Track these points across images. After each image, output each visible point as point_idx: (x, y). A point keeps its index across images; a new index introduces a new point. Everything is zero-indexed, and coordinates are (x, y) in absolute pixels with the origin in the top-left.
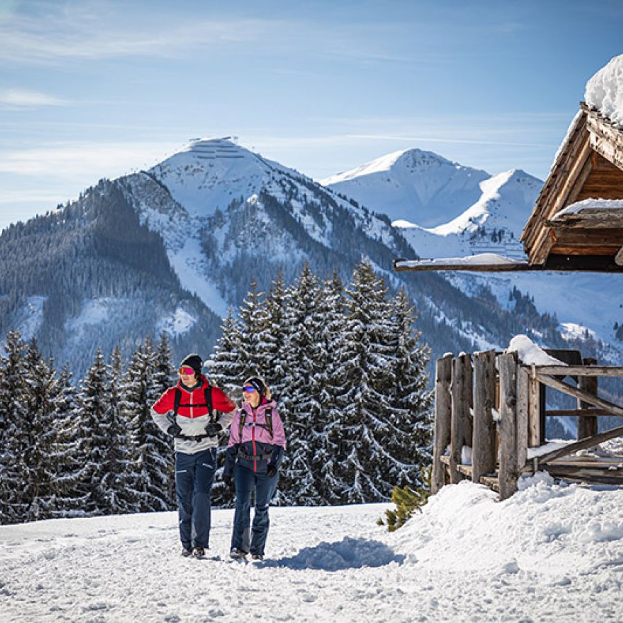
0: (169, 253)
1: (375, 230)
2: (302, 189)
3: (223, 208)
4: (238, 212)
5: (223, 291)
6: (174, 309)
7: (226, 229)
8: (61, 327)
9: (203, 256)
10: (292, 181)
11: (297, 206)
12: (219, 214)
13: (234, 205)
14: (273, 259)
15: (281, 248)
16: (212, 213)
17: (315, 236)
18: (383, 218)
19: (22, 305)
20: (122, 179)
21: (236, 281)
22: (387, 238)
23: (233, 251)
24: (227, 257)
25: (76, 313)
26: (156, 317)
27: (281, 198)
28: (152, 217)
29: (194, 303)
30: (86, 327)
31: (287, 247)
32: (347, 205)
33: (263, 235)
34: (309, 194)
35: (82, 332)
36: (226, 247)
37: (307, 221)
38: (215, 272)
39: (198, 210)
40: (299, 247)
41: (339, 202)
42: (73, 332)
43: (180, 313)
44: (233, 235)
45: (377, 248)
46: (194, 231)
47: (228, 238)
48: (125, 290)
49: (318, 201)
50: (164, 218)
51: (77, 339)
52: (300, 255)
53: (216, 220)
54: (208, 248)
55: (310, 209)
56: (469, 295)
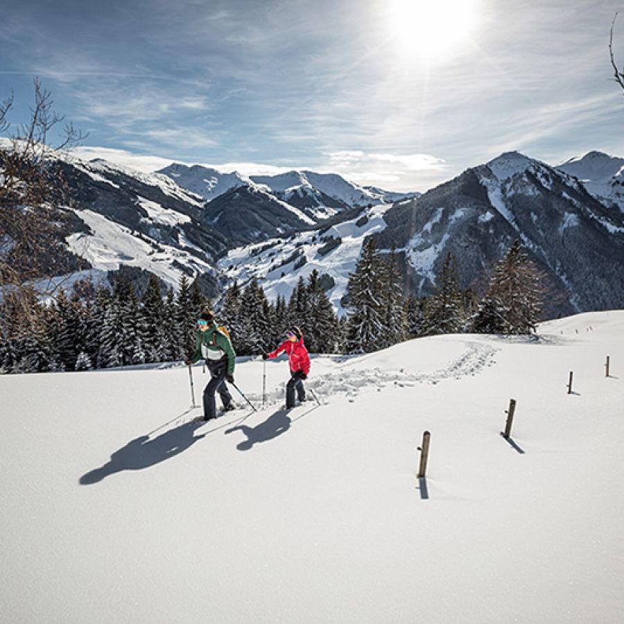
0: (489, 193)
1: (570, 183)
2: (542, 168)
3: (511, 177)
4: (517, 177)
5: (506, 206)
6: (486, 212)
7: (511, 184)
8: (447, 218)
9: (500, 194)
10: (538, 165)
11: (539, 175)
12: (509, 178)
13: (515, 175)
14: (527, 195)
15: (530, 190)
16: (506, 178)
17: (545, 185)
18: (575, 178)
19: (436, 210)
20: (475, 168)
21: (512, 202)
22: (575, 186)
23: (513, 191)
24: (509, 194)
25: (453, 214)
26: (479, 215)
27: (533, 172)
28: (484, 180)
29: (494, 210)
30: (456, 219)
31: (533, 190)
32: (560, 174)
33: (524, 186)
34: (545, 171)
35: (454, 220)
36: (510, 190)
37: (543, 180)
38: (504, 199)
39: (501, 177)
40: (538, 189)
41: (557, 172)
42: (451, 220)
43: (488, 213)
44: (512, 186)
45: (570, 190)
46: (499, 185)
47: (511, 187)
48: (470, 206)
49: (548, 173)
50: (489, 181)
51: (452, 222)
52: (537, 192)
53: (508, 180)
54: (503, 191)
55: (545, 176)
56: (608, 207)
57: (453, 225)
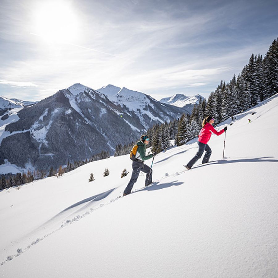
0: (70, 101)
1: (102, 96)
2: (91, 90)
3: (78, 94)
4: (81, 94)
5: (78, 106)
6: (68, 109)
7: (79, 97)
8: (51, 113)
9: (75, 101)
10: (89, 89)
11: (90, 93)
12: (78, 95)
13: (80, 93)
14: (86, 101)
15: (87, 100)
16: (77, 94)
17: (93, 97)
18: (104, 94)
19: (45, 110)
20: (63, 90)
21: (80, 105)
22: (104, 97)
23: (80, 100)
24: (79, 101)
25: (53, 111)
26: (65, 111)
27: (87, 92)
28: (67, 96)
29: (72, 109)
30: (55, 113)
31: (88, 100)
32: (98, 93)
33: (84, 98)
34: (92, 91)
35: (54, 114)
36: (79, 100)
37: (91, 95)
38: (77, 104)
39: (75, 94)
40: (90, 99)
41: (97, 92)
42: (53, 114)
43: (69, 110)
44: (80, 98)
45: (103, 99)
46: (74, 97)
47: (79, 98)
48: (61, 107)
49: (93, 92)
50: (69, 96)
51: (53, 115)
52: (90, 100)
53: (77, 96)
54: (76, 100)
55: (92, 93)
56: (117, 105)
57: (53, 116)
